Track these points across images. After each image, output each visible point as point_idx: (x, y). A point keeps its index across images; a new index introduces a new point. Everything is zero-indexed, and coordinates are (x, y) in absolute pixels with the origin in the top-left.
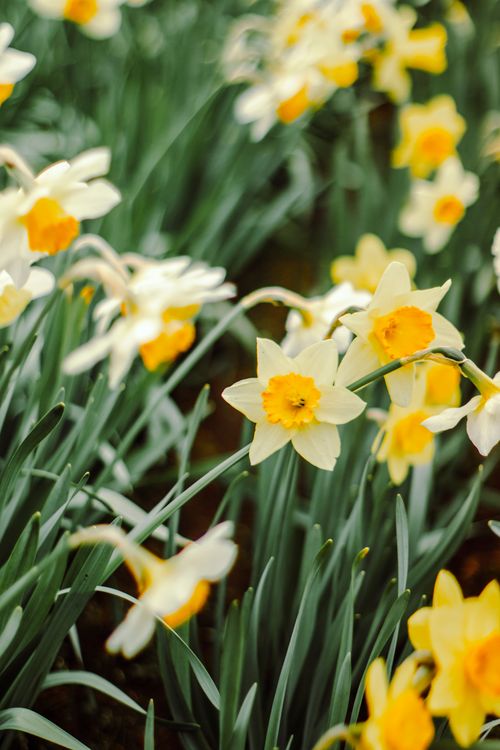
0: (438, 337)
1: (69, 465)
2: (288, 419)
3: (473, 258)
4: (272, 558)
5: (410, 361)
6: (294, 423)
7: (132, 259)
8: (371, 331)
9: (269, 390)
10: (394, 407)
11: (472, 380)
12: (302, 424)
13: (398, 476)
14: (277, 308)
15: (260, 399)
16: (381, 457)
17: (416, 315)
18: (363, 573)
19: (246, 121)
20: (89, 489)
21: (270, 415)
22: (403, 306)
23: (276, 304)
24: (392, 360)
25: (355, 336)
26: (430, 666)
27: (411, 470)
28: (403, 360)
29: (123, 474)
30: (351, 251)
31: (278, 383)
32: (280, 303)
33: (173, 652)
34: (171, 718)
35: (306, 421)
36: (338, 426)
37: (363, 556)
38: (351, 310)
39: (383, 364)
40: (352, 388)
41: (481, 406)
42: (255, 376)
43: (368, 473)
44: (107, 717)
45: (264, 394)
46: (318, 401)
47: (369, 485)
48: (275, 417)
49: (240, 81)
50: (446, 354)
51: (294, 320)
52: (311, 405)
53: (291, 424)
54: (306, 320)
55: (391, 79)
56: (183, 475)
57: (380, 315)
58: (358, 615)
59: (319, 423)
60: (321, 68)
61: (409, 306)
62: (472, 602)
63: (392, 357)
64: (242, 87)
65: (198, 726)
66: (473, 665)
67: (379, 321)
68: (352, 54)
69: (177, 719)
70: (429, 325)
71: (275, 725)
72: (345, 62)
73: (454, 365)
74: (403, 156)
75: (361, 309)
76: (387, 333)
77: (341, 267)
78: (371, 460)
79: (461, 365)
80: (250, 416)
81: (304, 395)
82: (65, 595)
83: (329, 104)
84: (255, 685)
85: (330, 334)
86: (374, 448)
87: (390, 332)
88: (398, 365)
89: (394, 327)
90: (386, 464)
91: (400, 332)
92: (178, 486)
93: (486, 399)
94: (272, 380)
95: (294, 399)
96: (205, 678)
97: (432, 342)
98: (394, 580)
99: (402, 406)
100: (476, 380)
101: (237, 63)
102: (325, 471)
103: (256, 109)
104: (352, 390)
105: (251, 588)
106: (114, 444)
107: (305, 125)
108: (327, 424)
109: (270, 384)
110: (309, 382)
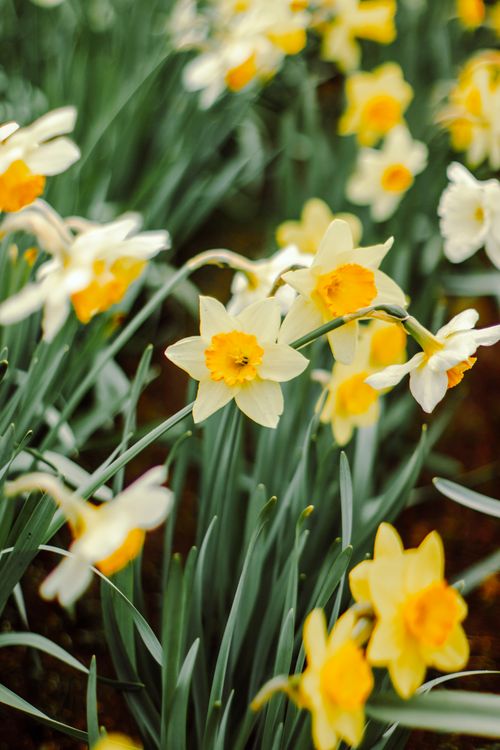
0: (380, 294)
1: (13, 424)
2: (231, 377)
3: (421, 228)
4: (215, 517)
5: (352, 319)
6: (237, 381)
7: (76, 222)
8: (313, 288)
9: (212, 348)
10: (338, 367)
11: (415, 337)
12: (245, 380)
13: (341, 436)
14: (223, 270)
15: (204, 357)
16: (325, 417)
17: (359, 272)
18: (307, 532)
19: (196, 88)
20: (34, 451)
21: (213, 373)
22: (346, 264)
23: (221, 266)
24: (334, 318)
25: (298, 294)
26: (371, 617)
27: (355, 432)
28: (346, 317)
29: (68, 437)
30: (296, 216)
31: (220, 341)
32: (226, 264)
33: (117, 612)
34: (114, 677)
35: (249, 378)
36: (281, 383)
37: (308, 514)
38: (294, 268)
39: (326, 322)
40: (295, 346)
41: (425, 362)
42: (198, 334)
43: (311, 433)
44: (55, 682)
45: (207, 352)
46: (261, 359)
47: (313, 446)
48: (219, 375)
49: (188, 49)
50: (388, 311)
51: (239, 283)
52: (253, 363)
53: (233, 382)
54: (252, 283)
55: (340, 49)
56: (127, 435)
57: (322, 274)
58: (303, 575)
59: (262, 380)
60: (269, 36)
61: (352, 263)
62: (412, 554)
63: (334, 314)
64: (192, 54)
65: (143, 685)
66: (412, 616)
67: (322, 279)
68: (300, 22)
69: (121, 679)
70: (371, 283)
71: (219, 684)
72: (293, 30)
73: (397, 322)
74: (350, 124)
75: (304, 267)
76: (330, 291)
77: (286, 232)
78: (314, 419)
79: (404, 322)
80: (193, 375)
81: (247, 354)
82: (9, 553)
83: (279, 76)
84: (198, 640)
85: (273, 293)
86: (318, 407)
87: (333, 290)
88: (341, 323)
89: (337, 284)
90: (329, 426)
91: (343, 290)
92: (122, 445)
93: (429, 355)
94: (215, 338)
95: (237, 357)
96: (149, 636)
97: (375, 300)
98: (338, 539)
99: (345, 364)
100: (418, 336)
101: (185, 31)
102: (269, 429)
103: (204, 77)
104: (295, 348)
105: (194, 548)
106: (59, 408)
107: (254, 96)
108: (269, 382)
109: (213, 342)
110: (251, 340)
